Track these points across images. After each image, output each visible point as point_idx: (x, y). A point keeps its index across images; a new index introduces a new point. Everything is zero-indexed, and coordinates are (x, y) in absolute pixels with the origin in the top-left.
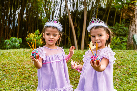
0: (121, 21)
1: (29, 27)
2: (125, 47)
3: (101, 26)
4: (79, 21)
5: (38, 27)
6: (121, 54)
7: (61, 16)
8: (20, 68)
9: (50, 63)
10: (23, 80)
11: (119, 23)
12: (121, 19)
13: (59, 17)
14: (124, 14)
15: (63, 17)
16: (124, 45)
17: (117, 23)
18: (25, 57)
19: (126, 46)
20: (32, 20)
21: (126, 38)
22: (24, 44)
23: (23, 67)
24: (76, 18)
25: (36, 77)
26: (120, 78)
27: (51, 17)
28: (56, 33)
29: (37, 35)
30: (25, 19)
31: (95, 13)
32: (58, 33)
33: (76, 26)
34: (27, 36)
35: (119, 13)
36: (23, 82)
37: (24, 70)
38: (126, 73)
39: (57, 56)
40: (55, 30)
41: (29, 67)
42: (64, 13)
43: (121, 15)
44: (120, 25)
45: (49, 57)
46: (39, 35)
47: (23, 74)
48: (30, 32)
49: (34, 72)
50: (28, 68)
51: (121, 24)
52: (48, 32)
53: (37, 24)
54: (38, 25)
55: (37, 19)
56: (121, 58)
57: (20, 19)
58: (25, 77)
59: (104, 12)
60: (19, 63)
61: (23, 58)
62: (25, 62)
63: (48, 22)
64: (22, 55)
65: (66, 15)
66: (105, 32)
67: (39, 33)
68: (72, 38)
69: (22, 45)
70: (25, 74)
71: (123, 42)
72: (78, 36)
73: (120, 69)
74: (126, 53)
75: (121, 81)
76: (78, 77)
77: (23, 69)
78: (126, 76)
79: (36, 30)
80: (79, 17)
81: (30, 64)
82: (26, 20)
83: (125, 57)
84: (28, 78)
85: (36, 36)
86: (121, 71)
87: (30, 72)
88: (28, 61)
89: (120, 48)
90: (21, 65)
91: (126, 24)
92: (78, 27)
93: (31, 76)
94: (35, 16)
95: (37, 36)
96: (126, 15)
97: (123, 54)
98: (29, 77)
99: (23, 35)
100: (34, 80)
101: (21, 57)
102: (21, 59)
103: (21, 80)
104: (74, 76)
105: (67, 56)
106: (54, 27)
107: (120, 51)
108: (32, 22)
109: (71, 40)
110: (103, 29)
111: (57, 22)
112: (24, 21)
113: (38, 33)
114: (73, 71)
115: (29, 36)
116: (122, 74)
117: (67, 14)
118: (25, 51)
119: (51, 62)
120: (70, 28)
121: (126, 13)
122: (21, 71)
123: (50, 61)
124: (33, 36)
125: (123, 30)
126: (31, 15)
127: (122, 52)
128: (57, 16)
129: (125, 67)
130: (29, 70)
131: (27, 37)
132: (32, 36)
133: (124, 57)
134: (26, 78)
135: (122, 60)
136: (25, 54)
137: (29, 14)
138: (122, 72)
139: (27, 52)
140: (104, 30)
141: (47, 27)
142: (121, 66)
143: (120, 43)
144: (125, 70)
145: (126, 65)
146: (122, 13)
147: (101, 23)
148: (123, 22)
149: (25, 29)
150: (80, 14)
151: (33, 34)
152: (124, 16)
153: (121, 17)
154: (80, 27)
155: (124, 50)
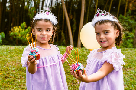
0: (126, 13)
1: (13, 19)
2: (131, 45)
3: (108, 20)
4: (74, 12)
5: (24, 19)
6: (127, 53)
7: (53, 6)
8: (3, 70)
9: (44, 68)
10: (6, 86)
11: (123, 14)
12: (125, 10)
13: (50, 6)
14: (131, 5)
15: (56, 6)
16: (129, 42)
17: (121, 15)
18: (8, 56)
19: (132, 43)
20: (17, 10)
21: (132, 33)
22: (7, 40)
23: (7, 69)
24: (71, 8)
25: (23, 81)
26: (127, 83)
27: (40, 7)
28: (49, 28)
29: (22, 28)
30: (9, 9)
31: (94, 3)
32: (51, 28)
33: (72, 17)
34: (10, 30)
35: (123, 3)
36: (6, 87)
37: (8, 72)
38: (134, 77)
39: (52, 58)
40: (48, 23)
41: (14, 69)
42: (57, 2)
43: (126, 6)
44: (125, 18)
45: (42, 60)
46: (26, 29)
47: (6, 78)
48: (14, 25)
49: (20, 75)
50: (12, 70)
51: (126, 16)
52: (39, 26)
53: (23, 15)
54: (24, 17)
55: (24, 9)
56: (127, 59)
57: (3, 9)
58: (8, 81)
59: (105, 2)
60: (2, 64)
61: (7, 58)
62: (9, 63)
63: (38, 14)
64: (5, 54)
65: (58, 4)
66: (113, 27)
67: (26, 27)
68: (66, 33)
69: (5, 41)
70: (8, 78)
71: (129, 38)
72: (74, 31)
73: (127, 72)
74: (134, 52)
75: (128, 87)
76: (75, 82)
77: (6, 72)
78: (134, 80)
79: (22, 22)
80: (75, 7)
81: (15, 65)
82: (10, 11)
83: (132, 57)
84: (12, 82)
85: (22, 31)
86: (128, 75)
87: (15, 75)
88: (13, 61)
89: (125, 45)
90: (4, 67)
91: (132, 16)
92: (74, 20)
93: (16, 81)
94: (21, 6)
95: (24, 30)
96: (133, 6)
97: (129, 54)
98: (14, 81)
99: (6, 29)
100: (20, 85)
101: (4, 57)
102: (3, 59)
103: (3, 85)
104: (70, 80)
105: (62, 56)
106: (46, 20)
107: (125, 50)
108: (17, 12)
109: (65, 35)
110: (110, 24)
111: (49, 13)
112: (7, 11)
113: (24, 27)
114: (69, 74)
115: (14, 30)
116: (129, 79)
117: (61, 4)
118: (8, 48)
119: (45, 65)
120: (64, 21)
121: (133, 3)
122: (4, 74)
123: (43, 65)
124: (19, 30)
125: (128, 23)
126: (16, 4)
127: (128, 51)
128: (48, 5)
129: (133, 70)
130: (14, 72)
131: (10, 32)
132: (17, 30)
133: (130, 57)
134: (10, 82)
135: (129, 61)
136: (9, 53)
137: (14, 2)
138: (129, 77)
139: (11, 50)
140: (112, 25)
141: (37, 20)
142: (127, 68)
143: (125, 39)
144: (133, 73)
145: (134, 67)
146: (127, 3)
147: (108, 16)
148: (129, 14)
149: (8, 21)
150: (76, 4)
151: (18, 27)
152: (131, 7)
153: (126, 8)
154: (76, 19)
155: (131, 49)
